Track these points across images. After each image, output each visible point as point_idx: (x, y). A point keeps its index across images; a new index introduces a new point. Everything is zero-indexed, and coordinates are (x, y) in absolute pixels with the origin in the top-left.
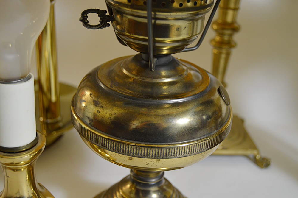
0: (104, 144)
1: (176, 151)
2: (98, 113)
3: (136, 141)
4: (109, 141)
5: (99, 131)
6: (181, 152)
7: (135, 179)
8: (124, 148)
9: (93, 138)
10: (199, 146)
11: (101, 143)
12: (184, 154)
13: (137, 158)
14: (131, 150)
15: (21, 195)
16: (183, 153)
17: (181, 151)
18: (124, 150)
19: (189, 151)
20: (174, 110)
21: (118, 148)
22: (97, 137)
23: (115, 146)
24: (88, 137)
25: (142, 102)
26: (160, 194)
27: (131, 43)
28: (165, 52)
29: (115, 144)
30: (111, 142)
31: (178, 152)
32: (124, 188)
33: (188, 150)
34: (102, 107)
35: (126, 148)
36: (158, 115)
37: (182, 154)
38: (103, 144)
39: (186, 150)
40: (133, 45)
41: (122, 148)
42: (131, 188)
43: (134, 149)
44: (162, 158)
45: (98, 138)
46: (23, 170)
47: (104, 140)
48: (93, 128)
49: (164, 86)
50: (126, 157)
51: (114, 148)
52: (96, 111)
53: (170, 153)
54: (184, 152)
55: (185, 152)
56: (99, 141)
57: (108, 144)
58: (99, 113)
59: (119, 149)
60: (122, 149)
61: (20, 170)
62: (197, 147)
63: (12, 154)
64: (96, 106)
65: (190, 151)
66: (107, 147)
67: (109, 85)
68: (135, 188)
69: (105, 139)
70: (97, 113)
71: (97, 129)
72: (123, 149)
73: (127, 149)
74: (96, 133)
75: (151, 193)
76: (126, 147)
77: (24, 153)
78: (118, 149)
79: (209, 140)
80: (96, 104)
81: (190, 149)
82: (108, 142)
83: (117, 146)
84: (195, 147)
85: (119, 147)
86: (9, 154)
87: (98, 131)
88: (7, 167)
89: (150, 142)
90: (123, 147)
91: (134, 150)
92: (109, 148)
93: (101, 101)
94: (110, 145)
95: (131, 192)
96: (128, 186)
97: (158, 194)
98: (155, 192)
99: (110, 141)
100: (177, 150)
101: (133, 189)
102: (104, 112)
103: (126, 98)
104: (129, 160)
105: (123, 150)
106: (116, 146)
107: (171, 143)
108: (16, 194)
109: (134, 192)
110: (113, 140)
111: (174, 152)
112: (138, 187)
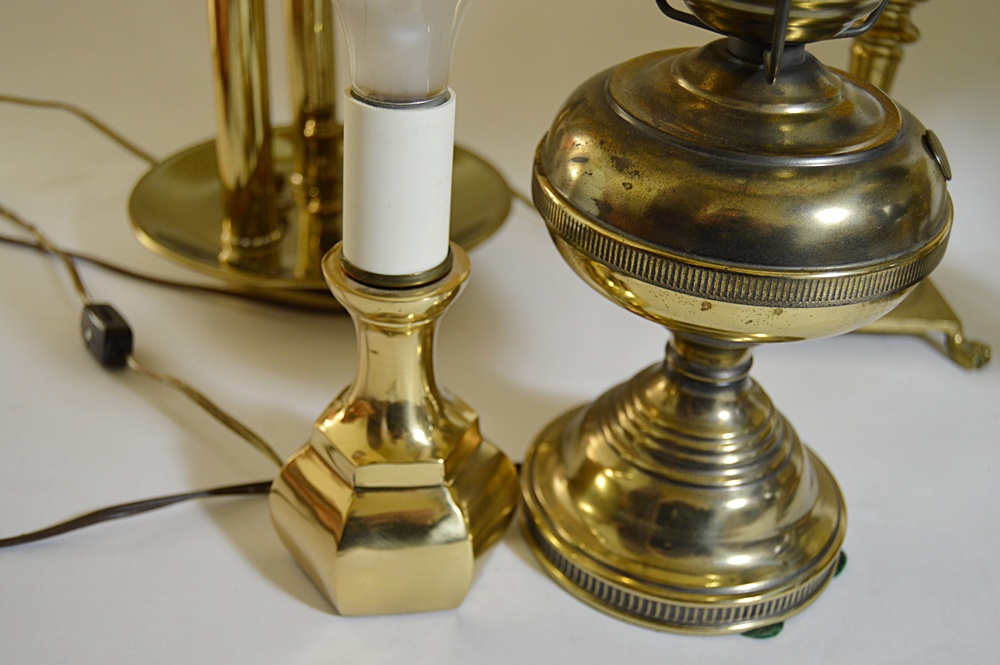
0: (641, 269)
1: (826, 289)
2: (628, 189)
3: (728, 260)
4: (655, 261)
5: (629, 236)
6: (837, 291)
7: (680, 370)
8: (696, 279)
9: (610, 254)
10: (883, 280)
11: (633, 264)
12: (845, 298)
13: (725, 303)
14: (713, 284)
15: (401, 397)
16: (842, 294)
17: (838, 288)
18: (695, 283)
19: (857, 292)
20: (826, 183)
21: (679, 277)
22: (622, 251)
23: (670, 273)
24: (595, 251)
25: (744, 162)
26: (737, 412)
27: (707, 6)
28: (796, 34)
29: (671, 266)
30: (661, 263)
31: (831, 292)
32: (649, 394)
33: (855, 289)
34: (637, 173)
35: (700, 279)
36: (786, 196)
37: (839, 298)
38: (638, 267)
39: (850, 287)
40: (713, 12)
41: (690, 277)
42: (667, 389)
43: (721, 280)
44: (790, 306)
45: (625, 253)
46: (409, 333)
47: (643, 256)
48: (611, 227)
49: (785, 123)
50: (695, 303)
51: (669, 277)
52: (621, 183)
53: (812, 295)
54: (846, 293)
55: (849, 292)
56: (627, 260)
57: (651, 267)
58: (631, 188)
59: (682, 281)
60: (689, 281)
61: (403, 333)
62: (877, 282)
63: (396, 292)
64: (621, 171)
65: (860, 289)
66: (649, 275)
67: (649, 120)
68: (678, 391)
69: (646, 256)
70: (624, 189)
71: (623, 230)
72: (693, 280)
73: (703, 282)
74: (620, 240)
75: (717, 405)
76: (700, 276)
77: (420, 291)
78: (679, 281)
79: (894, 269)
80: (620, 166)
81: (861, 285)
82: (652, 262)
83: (677, 272)
84: (872, 282)
85: (683, 277)
86: (388, 292)
87: (625, 234)
88: (371, 325)
89: (763, 264)
90: (694, 276)
91: (720, 283)
92: (652, 278)
93: (632, 159)
94: (657, 271)
95: (666, 402)
96: (661, 385)
97: (734, 414)
98: (727, 405)
99: (659, 260)
100: (830, 285)
101: (673, 392)
102: (644, 186)
103: (700, 153)
104: (703, 310)
105: (692, 284)
106: (673, 272)
107: (814, 268)
108: (388, 393)
109: (675, 401)
110: (666, 258)
111: (823, 290)
112: (686, 390)
